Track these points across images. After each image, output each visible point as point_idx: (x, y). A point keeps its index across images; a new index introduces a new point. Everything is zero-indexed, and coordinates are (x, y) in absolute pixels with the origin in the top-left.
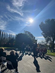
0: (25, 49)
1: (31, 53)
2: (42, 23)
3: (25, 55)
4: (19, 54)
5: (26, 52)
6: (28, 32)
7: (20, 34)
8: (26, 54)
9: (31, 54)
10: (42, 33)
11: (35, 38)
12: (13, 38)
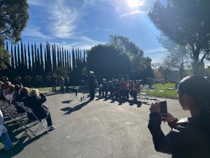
2: (156, 6)
6: (121, 38)
10: (159, 37)
11: (142, 53)
12: (84, 60)
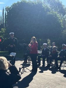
0: (40, 52)
1: (61, 66)
3: (41, 72)
4: (20, 69)
5: (44, 63)
7: (18, 3)
8: (43, 69)
9: (60, 68)
